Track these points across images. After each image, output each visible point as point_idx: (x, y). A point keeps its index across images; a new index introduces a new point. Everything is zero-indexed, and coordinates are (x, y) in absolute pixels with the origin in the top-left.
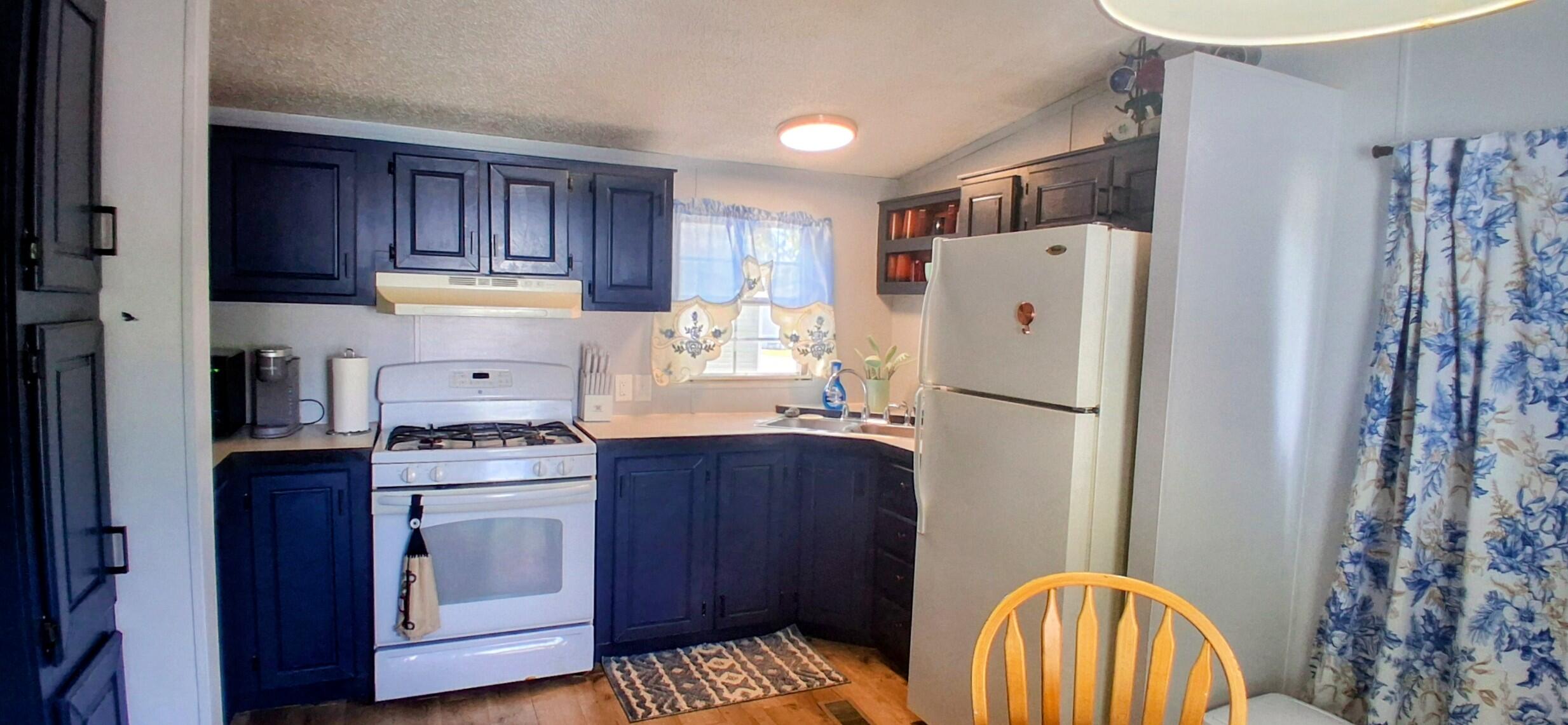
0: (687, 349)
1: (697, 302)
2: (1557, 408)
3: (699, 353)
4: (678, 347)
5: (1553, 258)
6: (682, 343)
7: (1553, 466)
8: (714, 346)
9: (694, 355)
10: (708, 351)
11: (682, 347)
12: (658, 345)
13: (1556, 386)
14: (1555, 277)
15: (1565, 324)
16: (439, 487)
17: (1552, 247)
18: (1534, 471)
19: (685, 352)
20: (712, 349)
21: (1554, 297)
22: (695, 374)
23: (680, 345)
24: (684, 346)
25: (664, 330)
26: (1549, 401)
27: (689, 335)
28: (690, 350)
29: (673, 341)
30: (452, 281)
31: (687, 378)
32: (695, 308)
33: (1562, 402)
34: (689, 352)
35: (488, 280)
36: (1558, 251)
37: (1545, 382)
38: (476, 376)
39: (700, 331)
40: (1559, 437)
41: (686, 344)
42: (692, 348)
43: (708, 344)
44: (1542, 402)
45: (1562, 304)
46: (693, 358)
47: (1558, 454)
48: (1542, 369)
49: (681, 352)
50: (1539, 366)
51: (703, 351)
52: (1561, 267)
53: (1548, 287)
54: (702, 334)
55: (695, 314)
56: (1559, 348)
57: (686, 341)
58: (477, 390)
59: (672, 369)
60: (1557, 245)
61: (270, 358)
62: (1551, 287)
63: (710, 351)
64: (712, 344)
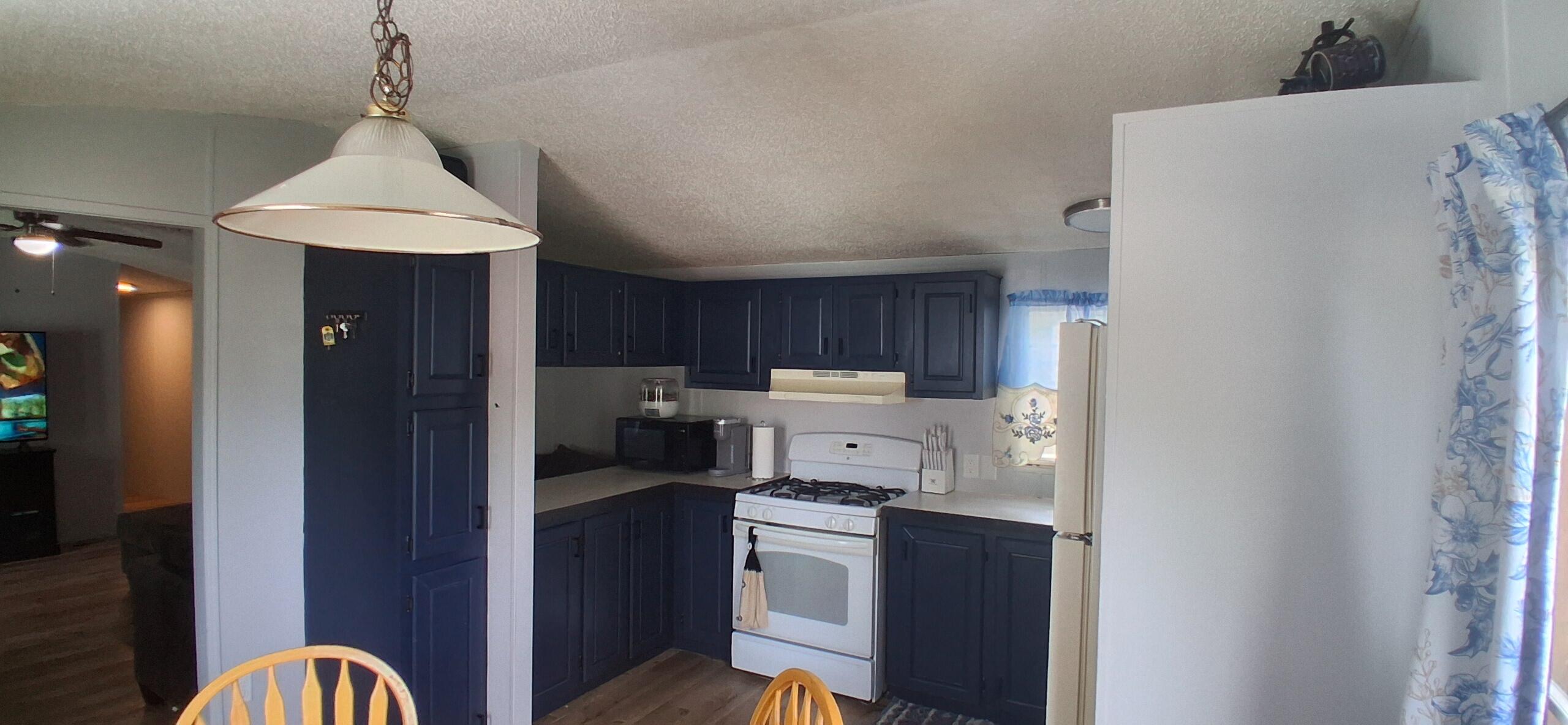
0: (1026, 434)
1: (1035, 389)
2: (1471, 604)
3: (1039, 439)
4: (1017, 432)
5: (1480, 349)
6: (1021, 428)
7: (1457, 700)
8: (1053, 433)
9: (1033, 441)
10: (1046, 437)
11: (1021, 432)
12: (998, 428)
13: (1473, 568)
14: (1482, 382)
15: (1493, 463)
16: (769, 524)
17: (1479, 330)
18: (1425, 709)
19: (1024, 437)
20: (1051, 436)
21: (1477, 417)
22: (1034, 460)
23: (1019, 431)
24: (1023, 431)
25: (1005, 415)
26: (1459, 593)
27: (1027, 421)
28: (1029, 436)
29: (1012, 425)
30: (815, 375)
31: (1025, 463)
32: (1034, 395)
33: (1479, 595)
34: (1028, 438)
35: (838, 373)
36: (1489, 336)
37: (1453, 560)
38: (849, 446)
39: (1041, 417)
40: (1470, 653)
41: (1025, 429)
42: (1030, 434)
43: (1047, 431)
44: (1447, 593)
45: (1490, 429)
46: (1031, 443)
47: (1464, 681)
48: (1449, 537)
49: (1020, 437)
50: (1445, 531)
51: (1043, 438)
52: (1492, 367)
53: (1469, 398)
54: (1043, 420)
55: (1033, 400)
56: (1481, 503)
57: (1025, 426)
58: (846, 457)
59: (1011, 453)
60: (1489, 327)
61: (719, 425)
62: (1474, 397)
63: (1049, 438)
64: (1052, 430)
